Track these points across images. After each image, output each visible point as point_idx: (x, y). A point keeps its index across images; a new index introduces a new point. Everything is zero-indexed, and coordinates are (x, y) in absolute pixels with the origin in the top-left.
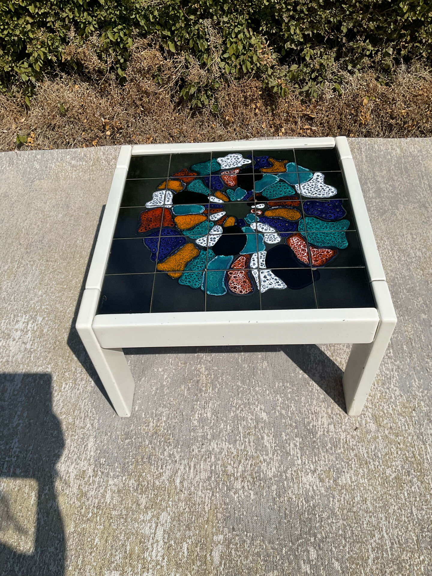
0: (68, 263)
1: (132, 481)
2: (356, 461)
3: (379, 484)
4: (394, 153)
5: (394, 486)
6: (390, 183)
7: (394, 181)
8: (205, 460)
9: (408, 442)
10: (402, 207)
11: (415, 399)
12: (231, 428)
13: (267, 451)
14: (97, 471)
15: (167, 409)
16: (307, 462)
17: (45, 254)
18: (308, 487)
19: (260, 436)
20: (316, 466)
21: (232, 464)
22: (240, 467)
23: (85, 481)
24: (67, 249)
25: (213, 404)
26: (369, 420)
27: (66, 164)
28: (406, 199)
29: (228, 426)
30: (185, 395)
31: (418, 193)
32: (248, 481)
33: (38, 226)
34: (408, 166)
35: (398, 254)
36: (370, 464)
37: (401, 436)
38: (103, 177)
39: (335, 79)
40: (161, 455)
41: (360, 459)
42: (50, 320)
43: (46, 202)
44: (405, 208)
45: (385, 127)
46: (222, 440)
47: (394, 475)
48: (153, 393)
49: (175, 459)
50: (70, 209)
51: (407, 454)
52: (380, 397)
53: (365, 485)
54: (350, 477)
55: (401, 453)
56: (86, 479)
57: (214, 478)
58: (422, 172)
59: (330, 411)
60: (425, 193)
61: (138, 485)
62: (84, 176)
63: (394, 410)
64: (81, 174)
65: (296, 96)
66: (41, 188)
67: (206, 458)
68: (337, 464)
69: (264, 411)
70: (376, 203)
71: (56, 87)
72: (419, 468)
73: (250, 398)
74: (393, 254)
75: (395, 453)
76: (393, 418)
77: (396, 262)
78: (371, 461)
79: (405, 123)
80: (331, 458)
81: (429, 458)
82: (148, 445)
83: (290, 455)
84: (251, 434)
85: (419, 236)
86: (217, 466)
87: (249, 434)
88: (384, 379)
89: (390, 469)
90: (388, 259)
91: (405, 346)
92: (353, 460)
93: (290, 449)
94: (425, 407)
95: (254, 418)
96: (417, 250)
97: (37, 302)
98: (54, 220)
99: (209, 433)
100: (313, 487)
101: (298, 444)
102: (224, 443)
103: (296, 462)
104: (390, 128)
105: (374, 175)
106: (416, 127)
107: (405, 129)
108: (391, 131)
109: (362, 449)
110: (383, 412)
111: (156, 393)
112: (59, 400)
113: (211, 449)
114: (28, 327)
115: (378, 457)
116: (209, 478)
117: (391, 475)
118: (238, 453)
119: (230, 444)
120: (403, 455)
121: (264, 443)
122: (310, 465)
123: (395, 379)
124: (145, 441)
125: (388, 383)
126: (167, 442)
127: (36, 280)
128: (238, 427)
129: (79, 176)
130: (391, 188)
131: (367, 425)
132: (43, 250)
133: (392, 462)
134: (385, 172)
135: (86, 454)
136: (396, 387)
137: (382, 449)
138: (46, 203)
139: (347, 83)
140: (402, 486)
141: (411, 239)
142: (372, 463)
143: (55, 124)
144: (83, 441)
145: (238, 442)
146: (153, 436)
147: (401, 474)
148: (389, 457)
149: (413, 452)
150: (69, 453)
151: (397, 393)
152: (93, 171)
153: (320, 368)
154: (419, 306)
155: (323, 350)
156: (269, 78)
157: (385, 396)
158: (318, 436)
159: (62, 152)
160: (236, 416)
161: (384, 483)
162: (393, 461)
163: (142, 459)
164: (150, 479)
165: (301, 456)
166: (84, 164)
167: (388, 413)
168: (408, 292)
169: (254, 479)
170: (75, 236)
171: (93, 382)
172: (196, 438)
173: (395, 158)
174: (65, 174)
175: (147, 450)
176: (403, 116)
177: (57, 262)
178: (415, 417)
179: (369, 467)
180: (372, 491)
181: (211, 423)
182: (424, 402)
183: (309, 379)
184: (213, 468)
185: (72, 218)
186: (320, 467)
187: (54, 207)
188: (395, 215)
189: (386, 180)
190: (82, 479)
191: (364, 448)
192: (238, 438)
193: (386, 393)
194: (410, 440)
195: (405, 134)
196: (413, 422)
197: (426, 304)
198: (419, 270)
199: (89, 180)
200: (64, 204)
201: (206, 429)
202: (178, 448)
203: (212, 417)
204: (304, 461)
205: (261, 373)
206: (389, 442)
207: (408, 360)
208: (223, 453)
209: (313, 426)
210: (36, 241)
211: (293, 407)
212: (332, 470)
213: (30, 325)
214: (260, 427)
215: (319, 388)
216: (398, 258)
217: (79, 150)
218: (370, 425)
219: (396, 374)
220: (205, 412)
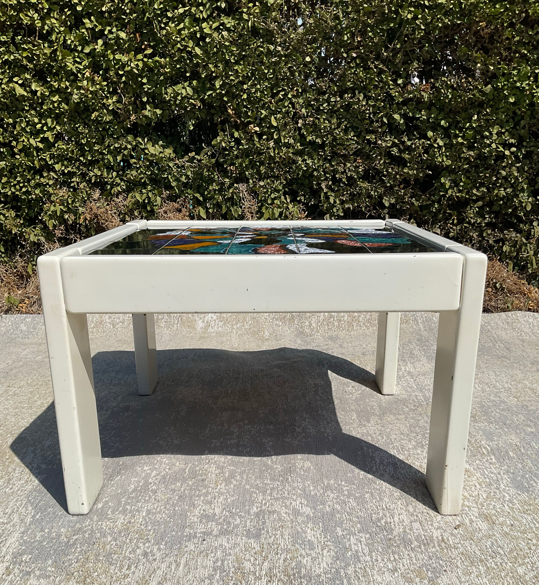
2: (463, 559)
8: (206, 556)
13: (311, 545)
14: (13, 569)
15: (150, 504)
16: (380, 560)
19: (300, 530)
20: (397, 564)
21: (252, 560)
22: (266, 564)
25: (226, 499)
26: (475, 519)
30: (182, 490)
32: (278, 581)
36: (487, 561)
37: (530, 533)
40: (130, 554)
41: (469, 557)
47: (532, 574)
49: (154, 557)
52: (487, 497)
54: (457, 577)
57: (220, 576)
59: (411, 510)
63: (511, 508)
67: (207, 554)
68: (433, 563)
69: (307, 506)
75: (527, 548)
76: (513, 516)
78: (489, 558)
80: (420, 556)
83: (351, 550)
84: (284, 527)
86: (226, 562)
87: (282, 527)
88: (488, 481)
89: (523, 567)
91: (511, 453)
92: (459, 558)
93: (350, 545)
95: (291, 512)
96: (504, 383)
99: (215, 529)
101: (363, 540)
102: (240, 538)
103: (361, 558)
109: (471, 547)
110: (496, 511)
113: (217, 545)
115: (499, 553)
116: (211, 577)
117: (527, 574)
118: (263, 548)
119: (249, 538)
121: (307, 537)
122: (386, 563)
123: (505, 481)
124: (105, 538)
125: (496, 483)
126: (142, 539)
131: (475, 524)
133: (524, 559)
136: (509, 487)
137: (504, 545)
142: (491, 560)
145: (263, 536)
148: (517, 553)
151: (512, 492)
153: (390, 469)
154: (521, 421)
155: (392, 453)
157: (494, 496)
158: (395, 533)
160: (262, 511)
162: (525, 557)
163: (97, 555)
164: (105, 580)
165: (370, 552)
167: (503, 511)
168: (502, 411)
169: (289, 576)
171: (37, 481)
172: (192, 535)
175: (107, 547)
179: (486, 564)
181: (219, 519)
183: (376, 478)
184: (219, 564)
186: (404, 566)
191: (474, 546)
192: (263, 532)
193: (495, 492)
197: (530, 420)
198: (511, 398)
201: (211, 525)
202: (161, 544)
203: (222, 513)
204: (374, 558)
205: (301, 471)
206: (513, 538)
207: (520, 465)
208: (238, 548)
209: (386, 523)
211: (352, 502)
212: (424, 569)
214: (300, 521)
215: (391, 487)
218: (478, 523)
219: (505, 476)
220: (211, 508)
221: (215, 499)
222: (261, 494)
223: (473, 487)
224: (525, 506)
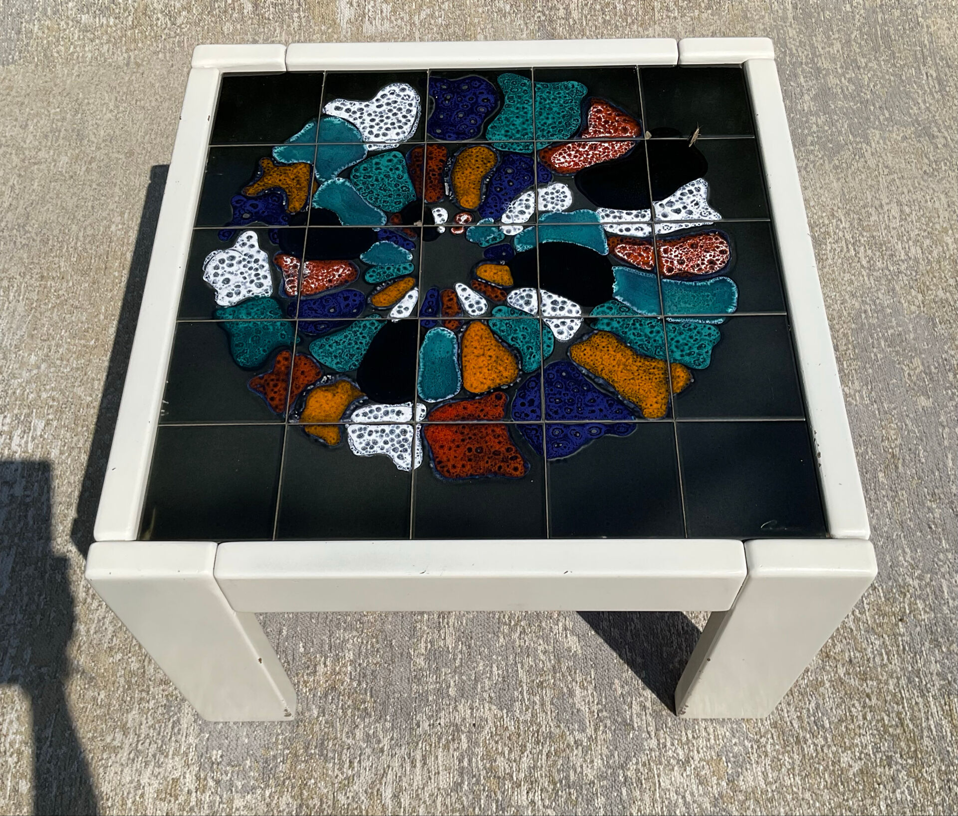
0: (94, 283)
1: (286, 798)
2: (775, 738)
3: (826, 787)
5: (858, 791)
6: (851, 74)
7: (859, 68)
8: (446, 747)
9: (888, 691)
10: (878, 136)
11: (905, 595)
12: (500, 672)
13: (581, 722)
14: (205, 779)
15: (355, 633)
17: (36, 261)
18: (674, 797)
19: (565, 690)
20: (690, 750)
21: (506, 752)
22: (524, 760)
23: (179, 804)
24: (88, 246)
27: (68, 24)
28: (887, 115)
29: (495, 668)
31: (913, 100)
32: (542, 790)
33: (13, 187)
34: (891, 30)
35: (869, 252)
36: (806, 744)
37: (871, 679)
38: (161, 55)
40: (348, 737)
41: (783, 733)
43: (27, 125)
44: (884, 139)
46: (482, 700)
47: (856, 767)
49: (381, 746)
50: (86, 141)
51: (886, 718)
53: (795, 789)
54: (763, 773)
55: (873, 717)
56: (181, 799)
57: (469, 784)
58: (923, 45)
60: (929, 99)
61: (301, 806)
62: (113, 54)
63: (856, 621)
64: (106, 47)
66: (10, 88)
67: (448, 742)
68: (735, 744)
69: (573, 633)
70: (817, 126)
72: (913, 749)
74: (857, 253)
75: (860, 717)
76: (855, 639)
77: (864, 273)
78: (808, 736)
80: (721, 731)
81: (933, 727)
82: (318, 717)
83: (633, 728)
84: (545, 685)
85: (917, 208)
86: (474, 760)
87: (541, 685)
89: (849, 752)
90: (845, 266)
91: (881, 475)
92: (769, 736)
93: (631, 716)
94: (925, 612)
95: (551, 649)
96: (911, 243)
97: (28, 382)
98: (49, 171)
99: (452, 684)
100: (684, 797)
101: (648, 704)
102: (487, 705)
103: (645, 743)
105: (814, 54)
109: (788, 712)
112: (104, 618)
113: (458, 721)
114: (13, 445)
115: (823, 727)
116: (458, 786)
117: (851, 766)
118: (519, 728)
119: (500, 709)
120: (878, 721)
121: (575, 704)
122: (676, 749)
124: (309, 710)
126: (359, 709)
127: (19, 327)
128: (517, 671)
129: (102, 55)
130: (852, 87)
132: (29, 251)
133: (853, 739)
134: (838, 46)
135: (176, 741)
137: (831, 709)
138: (25, 127)
140: (874, 789)
141: (897, 216)
144: (168, 712)
145: (517, 704)
146: (326, 695)
147: (872, 764)
148: (846, 727)
149: (899, 714)
150: (138, 741)
152: (135, 41)
154: (914, 378)
160: (512, 644)
161: (836, 785)
162: (855, 735)
163: (307, 748)
164: (326, 791)
165: (657, 730)
166: (111, 23)
167: (844, 627)
168: (889, 346)
169: (555, 784)
170: (104, 214)
172: (423, 697)
173: (862, 12)
174: (67, 49)
175: (316, 728)
177: (68, 282)
178: (903, 635)
179: (803, 750)
180: (811, 802)
181: (455, 659)
182: (924, 601)
184: (465, 763)
185: (94, 165)
186: (698, 752)
187: (46, 137)
188: (863, 156)
189: (842, 67)
190: (173, 799)
191: (792, 710)
192: (516, 694)
194: (891, 687)
196: (899, 646)
197: (931, 373)
198: (914, 293)
199: (128, 65)
200: (69, 127)
201: (445, 674)
202: (386, 720)
203: (456, 647)
204: (662, 741)
206: (846, 694)
207: (889, 504)
208: (487, 728)
210: (10, 226)
212: (724, 759)
213: (16, 440)
214: (564, 669)
216: (869, 262)
220: (440, 636)
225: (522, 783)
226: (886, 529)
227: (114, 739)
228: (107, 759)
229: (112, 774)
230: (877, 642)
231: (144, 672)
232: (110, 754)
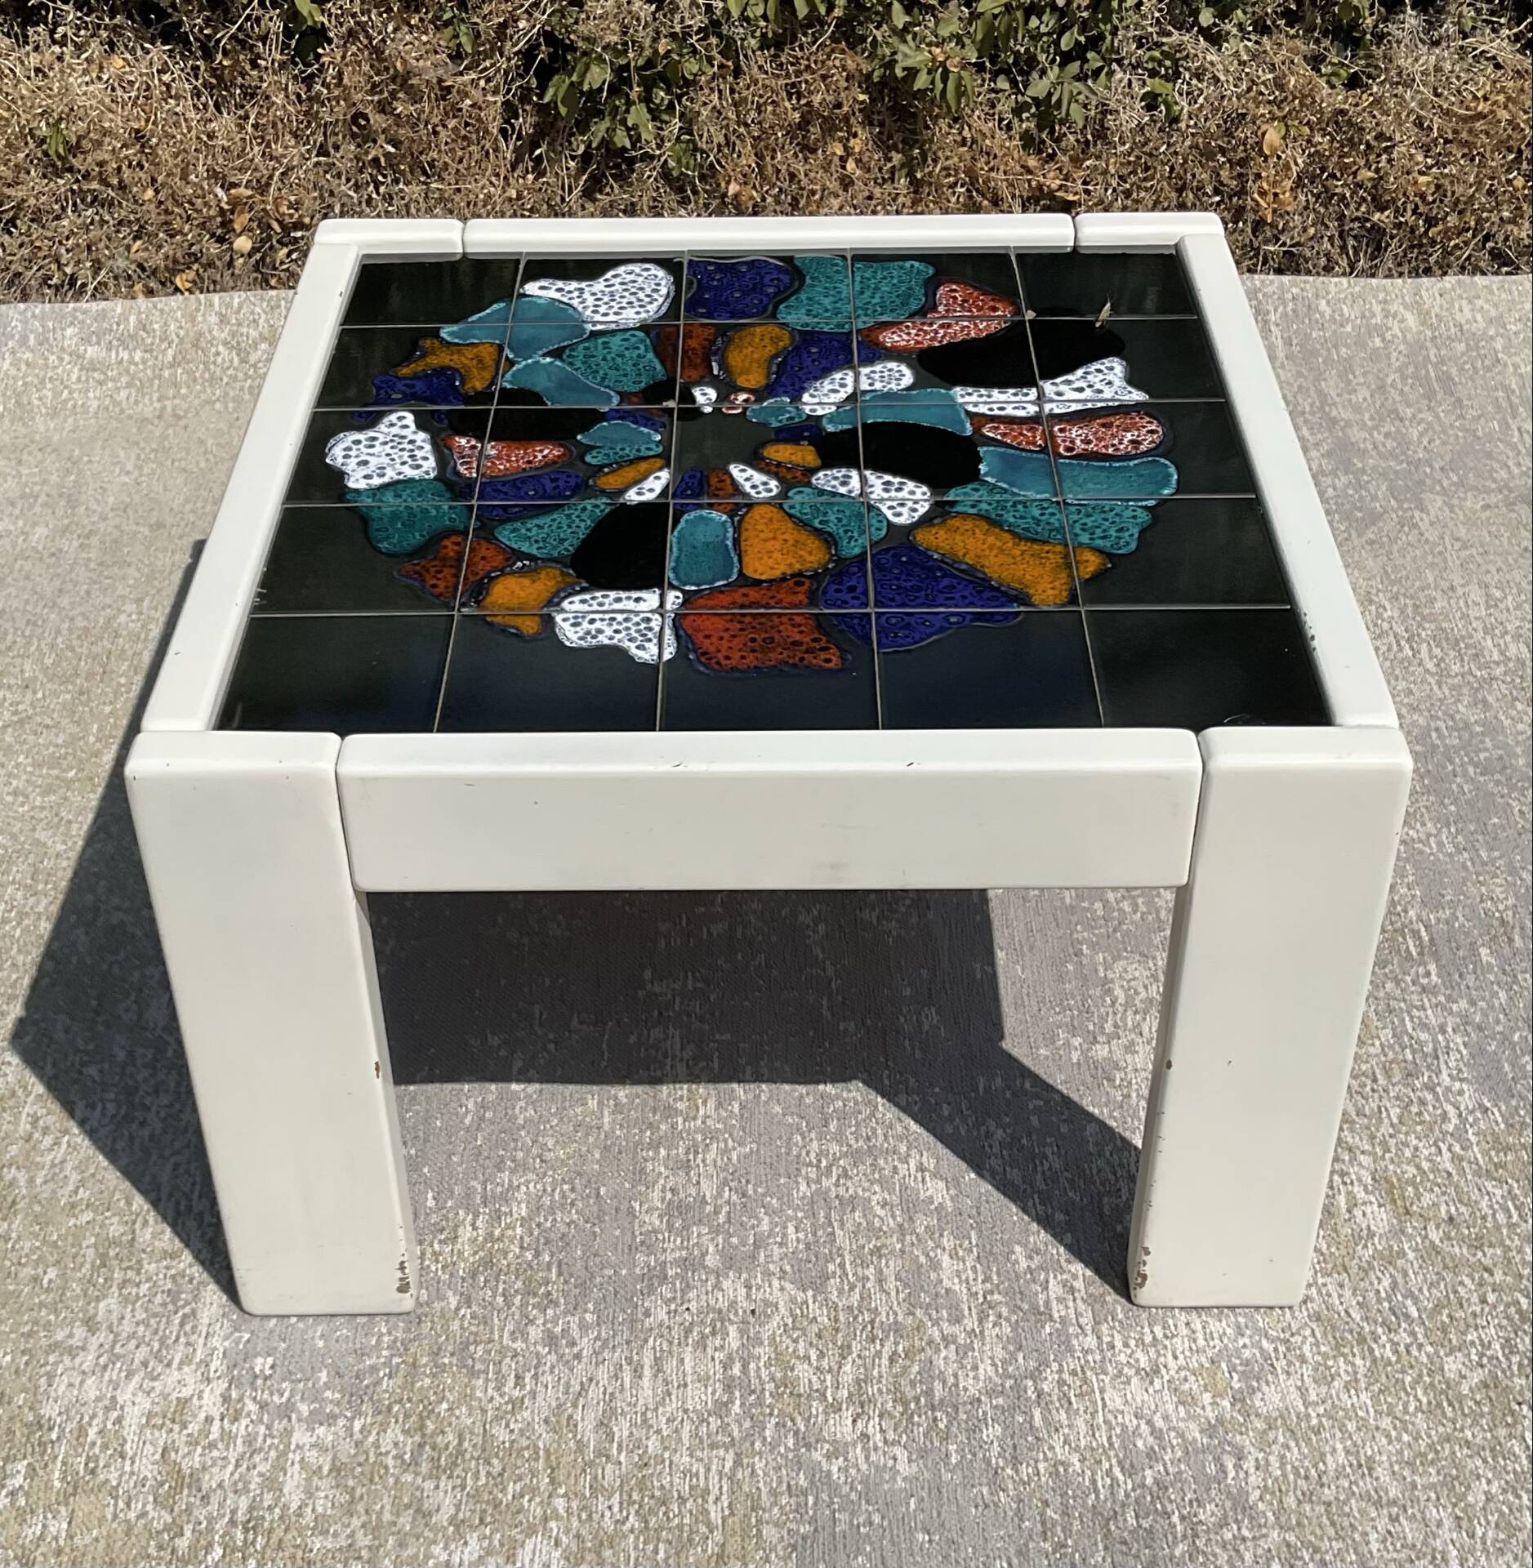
0: (81, 693)
1: (394, 1433)
2: (1318, 1335)
3: (1419, 1409)
4: (1396, 330)
5: (1482, 1415)
6: (1388, 427)
7: (1401, 420)
8: (701, 1344)
10: (1440, 503)
12: (801, 1235)
13: (954, 1308)
14: (240, 1400)
15: (531, 1176)
18: (1131, 1422)
19: (923, 1259)
20: (1159, 1355)
21: (814, 1357)
22: (847, 1368)
23: (189, 1435)
24: (76, 643)
25: (726, 1151)
26: (1361, 1195)
27: (61, 359)
28: (1455, 479)
29: (791, 1229)
30: (607, 1127)
31: (1498, 461)
32: (881, 1416)
34: (1454, 371)
35: (1437, 651)
36: (1376, 1341)
37: (1491, 1245)
38: (218, 406)
39: (1152, 59)
40: (513, 1340)
41: (1333, 1328)
42: (13, 882)
44: (1451, 507)
45: (1355, 237)
46: (768, 1274)
47: (1476, 1377)
48: (467, 1121)
49: (576, 1349)
50: (82, 509)
51: (1523, 1302)
52: (1400, 1118)
53: (1360, 1413)
54: (1299, 1388)
56: (193, 1428)
57: (742, 1405)
58: (1509, 392)
60: (1525, 461)
61: (421, 1446)
62: (136, 402)
63: (1457, 1159)
64: (123, 394)
65: (1001, 120)
67: (703, 1337)
68: (1245, 1346)
69: (935, 1175)
70: (1335, 489)
71: (34, 60)
73: (874, 1131)
74: (1415, 652)
75: (1475, 1298)
76: (1457, 1187)
77: (1430, 680)
78: (1380, 1330)
79: (1430, 222)
80: (1217, 1326)
82: (457, 1309)
83: (1051, 1319)
84: (884, 1251)
85: (1514, 591)
86: (752, 1366)
87: (877, 1251)
88: (1410, 1057)
89: (1459, 1355)
90: (1397, 671)
91: (1484, 951)
92: (1308, 1332)
93: (1047, 1303)
95: (895, 1199)
98: (14, 547)
99: (711, 1249)
100: (1149, 1423)
101: (1079, 1284)
102: (776, 1283)
103: (1075, 1342)
104: (1375, 240)
105: (1323, 403)
106: (1474, 236)
107: (1433, 242)
108: (1378, 250)
109: (1340, 1296)
110: (1418, 1167)
111: (482, 1119)
112: (63, 1161)
113: (722, 1304)
115: (1407, 1316)
116: (721, 1408)
117: (1464, 1377)
118: (836, 1321)
119: (801, 1288)
120: (1508, 1306)
121: (941, 1281)
122: (1133, 1352)
123: (1454, 1056)
124: (442, 1298)
125: (1429, 1068)
126: (535, 1294)
128: (833, 1233)
129: (118, 404)
130: (1390, 444)
131: (1357, 1212)
133: (1464, 1333)
134: (1363, 393)
135: (188, 1344)
136: (1461, 1080)
137: (1420, 1290)
139: (1198, 76)
140: (1512, 1413)
141: (1481, 601)
142: (1384, 1338)
143: (18, 207)
144: (174, 1302)
145: (834, 1282)
146: (474, 1275)
147: (1503, 1372)
148: (1450, 1316)
150: (115, 1342)
151: (1467, 1101)
152: (176, 385)
156: (894, 40)
157: (1420, 1114)
159: (43, 312)
160: (823, 1194)
161: (1439, 1405)
162: (1468, 1326)
163: (436, 1353)
164: (469, 1422)
165: (1097, 1323)
166: (137, 359)
167: (1435, 1169)
168: (1482, 774)
169: (906, 1404)
170: (108, 601)
173: (1402, 347)
174: (57, 394)
175: (454, 1326)
176: (1423, 196)
177: (35, 692)
179: (1371, 1351)
180: (1394, 1433)
181: (716, 1213)
184: (736, 1370)
185: (94, 540)
186: (1176, 1357)
188: (1415, 526)
189: (1372, 418)
190: (177, 1428)
191: (1347, 1293)
192: (831, 1267)
193: (1422, 1102)
195: (1432, 260)
199: (160, 417)
200: (54, 493)
201: (699, 1235)
202: (586, 1310)
203: (720, 1195)
204: (1106, 1339)
205: (913, 1048)
206: (1446, 1267)
207: (1502, 995)
208: (777, 1318)
211: (1050, 1157)
212: (1224, 1366)
214: (920, 1230)
216: (1438, 665)
217: (118, 306)
218: (1368, 1210)
219: (1459, 1040)
220: (689, 1180)
221: (696, 1153)
222: (813, 1135)
223: (1369, 1082)
224: (1493, 1153)
225: (844, 1406)
226: (1499, 1028)
227: (71, 1336)
228: (56, 1363)
229: (63, 1388)
230: (1498, 1192)
231: (133, 1239)
232: (62, 1355)
